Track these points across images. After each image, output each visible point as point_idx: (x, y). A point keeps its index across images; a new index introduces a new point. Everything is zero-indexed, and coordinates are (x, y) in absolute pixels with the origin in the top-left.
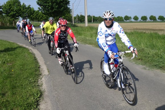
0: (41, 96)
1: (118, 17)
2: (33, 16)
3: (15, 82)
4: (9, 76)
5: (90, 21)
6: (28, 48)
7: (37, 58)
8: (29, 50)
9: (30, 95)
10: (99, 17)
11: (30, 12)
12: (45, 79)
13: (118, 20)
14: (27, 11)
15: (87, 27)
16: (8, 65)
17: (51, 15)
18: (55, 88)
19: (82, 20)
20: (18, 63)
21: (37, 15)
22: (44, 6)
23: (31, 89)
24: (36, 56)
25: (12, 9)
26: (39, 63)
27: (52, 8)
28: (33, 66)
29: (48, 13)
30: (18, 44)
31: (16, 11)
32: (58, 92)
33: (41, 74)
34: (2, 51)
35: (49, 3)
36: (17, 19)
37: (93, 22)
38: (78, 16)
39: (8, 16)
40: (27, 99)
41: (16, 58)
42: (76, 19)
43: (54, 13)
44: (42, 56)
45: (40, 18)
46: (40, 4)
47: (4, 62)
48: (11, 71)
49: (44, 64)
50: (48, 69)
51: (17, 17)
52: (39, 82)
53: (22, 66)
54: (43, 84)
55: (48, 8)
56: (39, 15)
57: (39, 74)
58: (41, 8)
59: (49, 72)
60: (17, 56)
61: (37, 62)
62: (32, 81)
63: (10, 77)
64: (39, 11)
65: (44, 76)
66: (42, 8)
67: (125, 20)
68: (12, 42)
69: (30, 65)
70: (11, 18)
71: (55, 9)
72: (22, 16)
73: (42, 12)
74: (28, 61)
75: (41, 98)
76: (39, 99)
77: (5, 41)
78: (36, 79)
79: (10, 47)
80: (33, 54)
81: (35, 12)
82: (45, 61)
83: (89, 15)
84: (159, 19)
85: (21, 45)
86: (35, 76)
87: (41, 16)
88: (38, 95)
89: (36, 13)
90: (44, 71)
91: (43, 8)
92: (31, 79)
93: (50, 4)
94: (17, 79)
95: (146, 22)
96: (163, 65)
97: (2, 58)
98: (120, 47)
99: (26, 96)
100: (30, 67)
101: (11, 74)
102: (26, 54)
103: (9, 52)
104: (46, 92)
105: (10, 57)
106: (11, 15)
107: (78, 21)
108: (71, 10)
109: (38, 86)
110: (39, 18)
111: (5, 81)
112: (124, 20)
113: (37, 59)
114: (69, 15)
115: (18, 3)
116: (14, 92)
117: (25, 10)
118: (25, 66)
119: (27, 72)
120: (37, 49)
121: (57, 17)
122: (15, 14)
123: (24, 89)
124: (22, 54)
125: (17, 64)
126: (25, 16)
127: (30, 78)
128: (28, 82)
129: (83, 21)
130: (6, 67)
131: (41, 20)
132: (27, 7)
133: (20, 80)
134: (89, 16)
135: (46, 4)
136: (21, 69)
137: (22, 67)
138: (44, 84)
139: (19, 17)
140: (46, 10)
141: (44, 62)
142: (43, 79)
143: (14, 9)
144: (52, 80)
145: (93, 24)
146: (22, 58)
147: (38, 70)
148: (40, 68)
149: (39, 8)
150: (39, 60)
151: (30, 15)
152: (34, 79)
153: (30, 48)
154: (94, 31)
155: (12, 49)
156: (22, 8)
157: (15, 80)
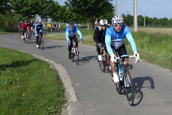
2: (57, 13)
4: (17, 103)
5: (140, 24)
6: (48, 62)
7: (61, 77)
8: (49, 65)
10: (155, 18)
11: (53, 8)
12: (72, 109)
14: (47, 6)
16: (17, 87)
17: (83, 13)
19: (130, 22)
20: (32, 84)
21: (63, 12)
24: (59, 74)
25: (25, 2)
26: (64, 85)
28: (54, 89)
29: (79, 10)
30: (33, 56)
31: (31, 6)
33: (65, 101)
34: (8, 66)
36: (33, 17)
37: (146, 25)
38: (124, 16)
39: (19, 12)
41: (30, 76)
43: (88, 10)
44: (68, 74)
45: (67, 17)
47: (12, 83)
48: (21, 96)
49: (71, 86)
50: (76, 94)
51: (33, 16)
52: (62, 113)
53: (38, 88)
55: (79, 3)
56: (67, 14)
57: (63, 101)
58: (68, 3)
59: (77, 97)
60: (30, 73)
61: (61, 83)
62: (52, 111)
63: (20, 105)
64: (65, 6)
65: (71, 104)
66: (71, 3)
68: (24, 52)
69: (50, 87)
70: (23, 16)
71: (90, 6)
72: (40, 14)
73: (70, 8)
74: (47, 82)
77: (14, 51)
78: (58, 108)
79: (20, 59)
81: (60, 8)
82: (72, 81)
83: (140, 15)
85: (37, 56)
86: (57, 104)
87: (69, 14)
89: (61, 10)
91: (73, 2)
92: (50, 108)
94: (29, 108)
97: (8, 77)
100: (50, 90)
101: (21, 101)
102: (45, 71)
103: (19, 67)
105: (20, 74)
106: (24, 11)
108: (113, 7)
110: (65, 17)
111: (11, 111)
113: (61, 79)
114: (110, 14)
117: (45, 4)
118: (43, 89)
119: (45, 97)
120: (62, 64)
121: (93, 17)
122: (30, 10)
124: (39, 71)
125: (31, 86)
126: (45, 13)
127: (49, 107)
128: (45, 112)
129: (131, 24)
130: (14, 89)
131: (69, 20)
133: (34, 109)
134: (140, 17)
136: (35, 93)
137: (38, 91)
139: (36, 15)
140: (76, 6)
141: (71, 83)
142: (69, 108)
143: (28, 3)
144: (82, 110)
145: (145, 28)
146: (38, 77)
147: (62, 95)
148: (65, 91)
149: (66, 3)
150: (64, 79)
151: (53, 13)
152: (55, 109)
153: (51, 62)
154: (147, 39)
155: (23, 63)
156: (40, 1)
157: (27, 109)
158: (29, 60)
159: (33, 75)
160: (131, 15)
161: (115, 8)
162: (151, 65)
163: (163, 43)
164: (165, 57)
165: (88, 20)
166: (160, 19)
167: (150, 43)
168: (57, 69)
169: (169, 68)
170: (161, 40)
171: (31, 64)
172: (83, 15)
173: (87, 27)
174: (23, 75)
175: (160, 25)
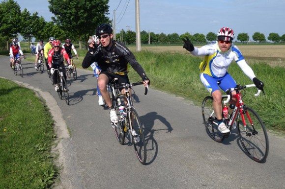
0: (55, 176)
1: (196, 35)
2: (43, 31)
3: (9, 150)
5: (144, 42)
6: (33, 90)
7: (49, 107)
8: (34, 93)
9: (36, 175)
10: (162, 34)
11: (38, 25)
12: (64, 146)
13: (196, 41)
14: (31, 23)
15: (140, 53)
17: (74, 30)
18: (81, 162)
19: (131, 39)
20: (15, 116)
21: (50, 30)
22: (63, 14)
23: (37, 164)
24: (46, 104)
25: (4, 18)
26: (53, 117)
27: (77, 18)
28: (41, 122)
29: (69, 26)
30: (14, 83)
31: (11, 23)
32: (87, 170)
33: (55, 137)
35: (71, 9)
37: (151, 43)
38: (124, 33)
40: (31, 181)
41: (12, 107)
42: (119, 37)
43: (80, 27)
44: (58, 104)
45: (55, 35)
46: (56, 11)
48: (2, 131)
49: (62, 119)
50: (68, 128)
51: (14, 35)
52: (52, 152)
53: (22, 122)
54: (59, 155)
55: (69, 18)
56: (54, 31)
57: (53, 137)
58: (56, 18)
59: (70, 132)
60: (12, 103)
61: (49, 115)
62: (40, 149)
64: (52, 23)
65: (62, 140)
66: (60, 18)
67: (209, 40)
68: (4, 78)
69: (36, 120)
70: (3, 36)
71: (82, 21)
72: (23, 32)
73: (58, 24)
74: (33, 113)
75: (56, 181)
76: (51, 181)
78: (46, 145)
80: (42, 100)
81: (45, 24)
82: (62, 112)
83: (144, 31)
84: (269, 38)
85: (20, 83)
86: (46, 141)
87: (57, 32)
88: (51, 175)
89: (47, 27)
90: (62, 131)
92: (37, 146)
93: (74, 10)
94: (12, 146)
95: (246, 44)
96: (277, 121)
98: (200, 89)
99: (29, 176)
100: (37, 123)
101: (2, 137)
102: (30, 101)
104: (64, 170)
106: (3, 29)
107: (124, 41)
108: (110, 22)
109: (50, 158)
112: (207, 41)
113: (49, 110)
115: (16, 8)
116: (8, 169)
117: (28, 21)
118: (28, 122)
119: (30, 132)
120: (50, 93)
121: (85, 35)
122: (11, 28)
123: (26, 164)
124: (23, 101)
125: (13, 119)
126: (28, 31)
127: (36, 144)
128: (32, 151)
129: (132, 42)
132: (32, 15)
133: (19, 147)
134: (143, 33)
135: (65, 11)
136: (19, 127)
137: (22, 124)
138: (61, 155)
139: (18, 33)
140: (65, 21)
141: (61, 115)
142: (60, 145)
143: (8, 19)
144: (76, 148)
145: (150, 47)
146: (22, 108)
147: (51, 129)
148: (54, 125)
149: (53, 18)
150: (53, 110)
151: (37, 31)
152: (43, 146)
153: (37, 89)
154: (153, 60)
155: (4, 91)
156: (22, 17)
157: (10, 147)
158: (11, 88)
159: (15, 105)
160: (133, 31)
161: (112, 22)
162: (160, 92)
163: (174, 64)
164: (177, 81)
165: (79, 37)
166: (168, 35)
167: (157, 64)
168: (43, 98)
169: (182, 96)
170: (170, 61)
171: (14, 93)
172: (73, 32)
173: (79, 47)
174: (4, 105)
175: (169, 43)
